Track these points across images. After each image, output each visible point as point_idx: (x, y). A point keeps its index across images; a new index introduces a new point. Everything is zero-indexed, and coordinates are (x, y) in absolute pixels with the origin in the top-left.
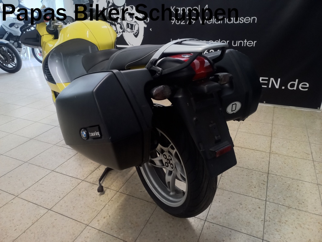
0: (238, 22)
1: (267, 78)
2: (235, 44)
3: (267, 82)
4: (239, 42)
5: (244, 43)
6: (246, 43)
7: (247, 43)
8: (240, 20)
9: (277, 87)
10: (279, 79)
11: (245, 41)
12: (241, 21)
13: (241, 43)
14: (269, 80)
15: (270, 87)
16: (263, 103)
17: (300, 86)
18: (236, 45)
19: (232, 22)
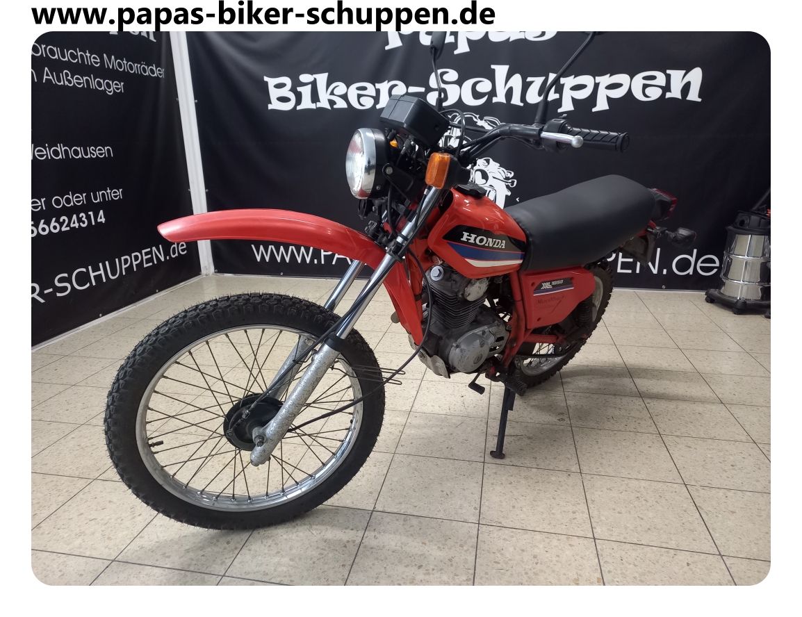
0: (89, 156)
1: (149, 249)
2: (96, 199)
3: (150, 256)
4: (101, 193)
5: (107, 193)
6: (111, 193)
7: (112, 195)
8: (91, 153)
9: (163, 259)
10: (160, 246)
11: (109, 191)
12: (94, 155)
13: (103, 194)
14: (150, 253)
15: (156, 263)
16: (155, 293)
17: (180, 248)
18: (98, 200)
19: (80, 156)
